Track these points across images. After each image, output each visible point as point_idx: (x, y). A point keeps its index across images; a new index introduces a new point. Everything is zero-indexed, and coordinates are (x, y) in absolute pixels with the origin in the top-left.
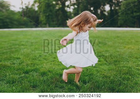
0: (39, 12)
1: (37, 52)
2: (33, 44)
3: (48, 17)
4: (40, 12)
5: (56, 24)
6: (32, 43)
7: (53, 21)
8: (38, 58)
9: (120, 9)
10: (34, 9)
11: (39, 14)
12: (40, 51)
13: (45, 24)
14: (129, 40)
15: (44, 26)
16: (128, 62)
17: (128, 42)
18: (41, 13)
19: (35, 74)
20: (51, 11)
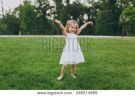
0: (20, 19)
1: (16, 57)
2: (13, 50)
3: (29, 25)
4: (22, 20)
5: (37, 32)
6: (12, 49)
7: (34, 29)
8: (17, 63)
9: (97, 18)
10: (15, 16)
11: (20, 22)
12: (20, 56)
13: (27, 32)
14: (103, 46)
15: (25, 33)
16: (98, 64)
17: (101, 48)
18: (22, 21)
19: (14, 76)
20: (32, 19)
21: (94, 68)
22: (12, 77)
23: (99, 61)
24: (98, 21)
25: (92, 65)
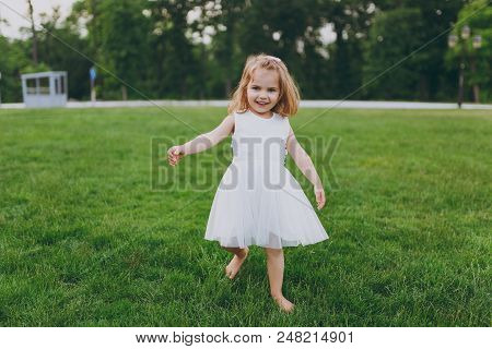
0: (92, 44)
1: (82, 180)
2: (71, 156)
3: (124, 64)
4: (98, 45)
5: (155, 88)
6: (67, 153)
7: (144, 78)
8: (86, 200)
9: (368, 38)
10: (75, 32)
11: (94, 53)
12: (93, 177)
13: (116, 87)
14: (383, 140)
15: (111, 93)
17: (376, 147)
18: (100, 50)
20: (135, 42)
21: (345, 218)
22: (69, 250)
23: (365, 192)
24: (372, 47)
25: (341, 207)
